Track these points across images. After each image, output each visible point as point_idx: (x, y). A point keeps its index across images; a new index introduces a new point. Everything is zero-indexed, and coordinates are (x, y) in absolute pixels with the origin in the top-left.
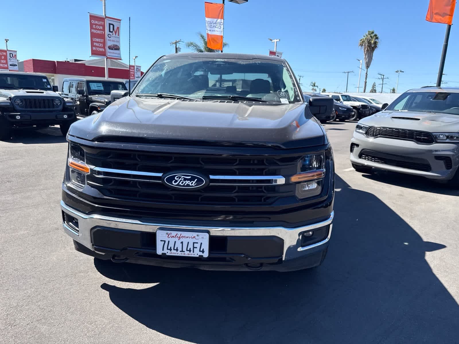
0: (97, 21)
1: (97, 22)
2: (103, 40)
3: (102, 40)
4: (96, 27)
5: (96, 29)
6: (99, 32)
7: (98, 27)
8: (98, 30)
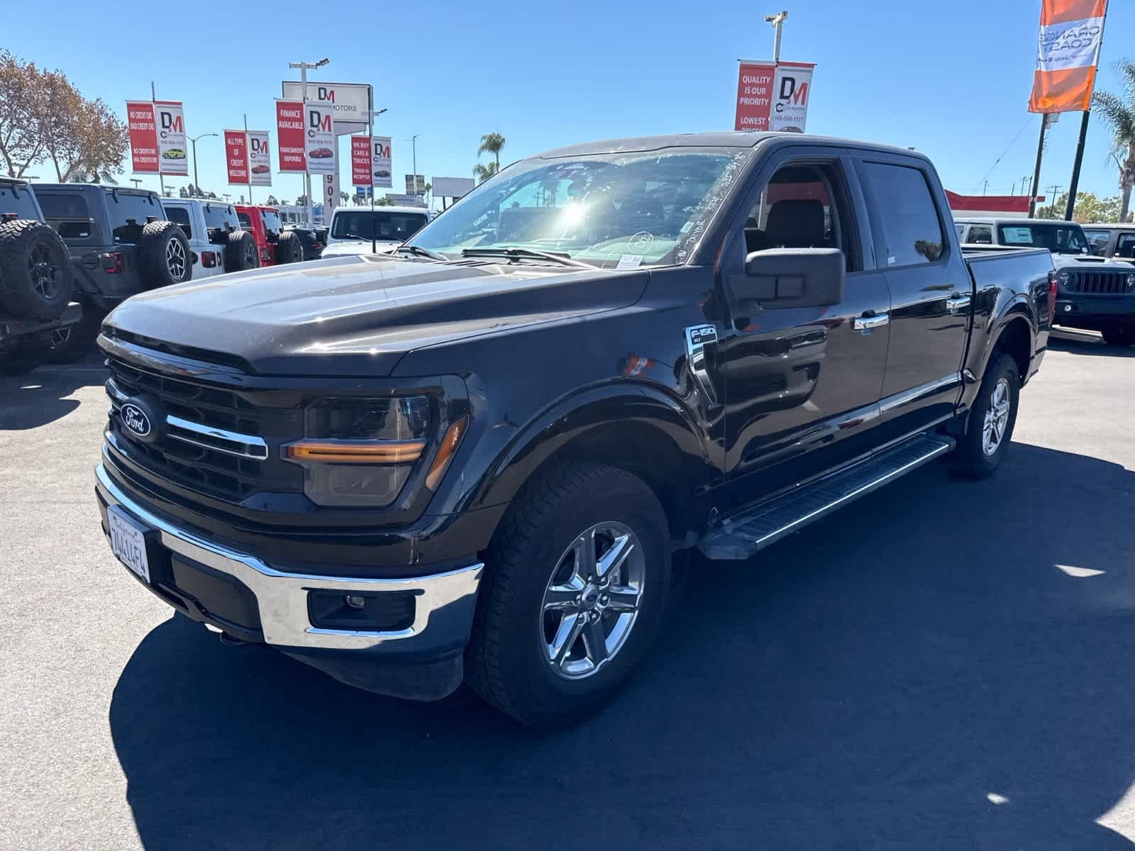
0: (754, 78)
1: (755, 80)
2: (764, 119)
3: (762, 120)
4: (750, 89)
5: (751, 96)
6: (757, 102)
7: (756, 91)
8: (756, 96)
